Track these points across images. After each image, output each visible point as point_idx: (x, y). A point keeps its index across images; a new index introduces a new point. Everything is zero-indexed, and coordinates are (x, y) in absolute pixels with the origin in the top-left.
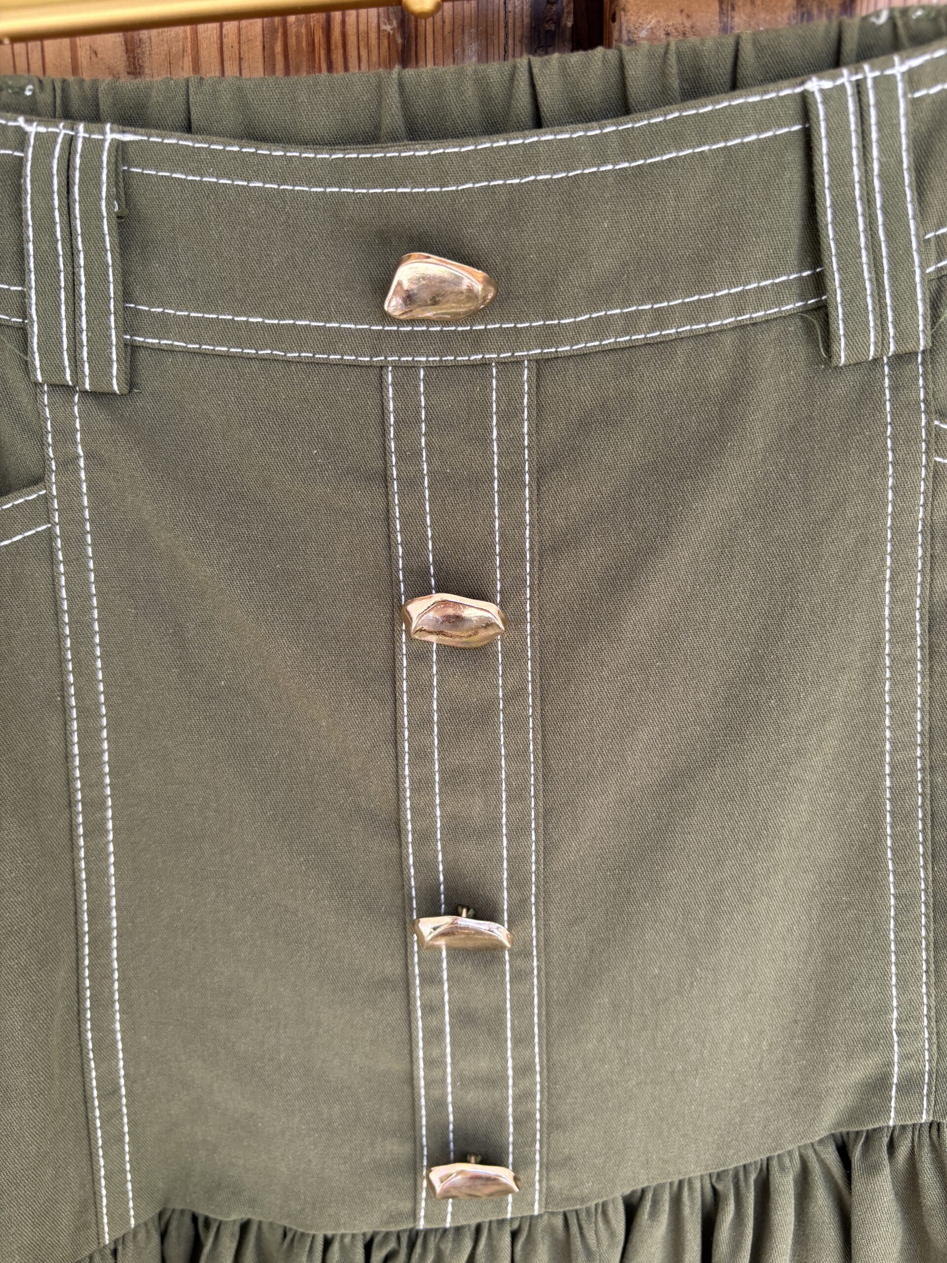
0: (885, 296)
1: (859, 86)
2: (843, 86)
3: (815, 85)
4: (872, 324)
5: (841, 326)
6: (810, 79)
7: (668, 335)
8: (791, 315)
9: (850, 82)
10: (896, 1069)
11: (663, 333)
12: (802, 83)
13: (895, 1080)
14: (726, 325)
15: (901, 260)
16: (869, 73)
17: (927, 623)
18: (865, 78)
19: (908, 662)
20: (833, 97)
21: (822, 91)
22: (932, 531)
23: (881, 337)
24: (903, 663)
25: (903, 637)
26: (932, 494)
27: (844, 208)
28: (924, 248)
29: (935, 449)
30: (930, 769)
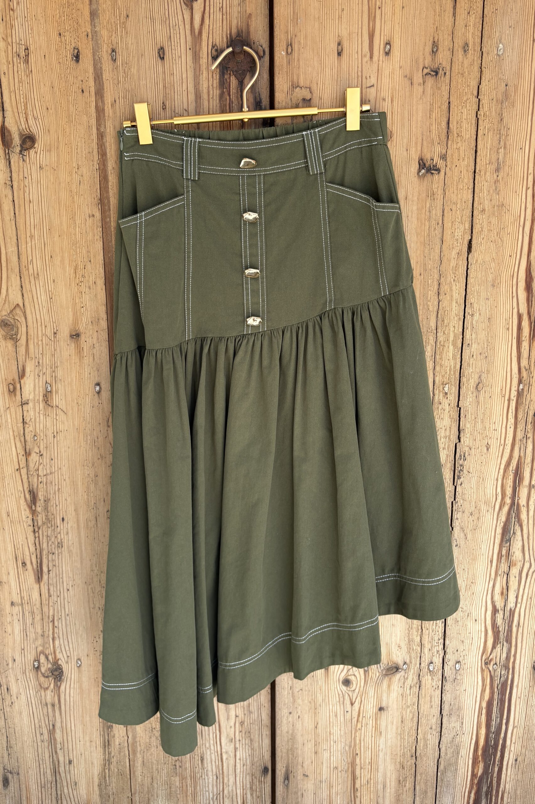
0: (317, 164)
1: (311, 133)
2: (308, 133)
3: (304, 133)
4: (315, 168)
5: (310, 169)
8: (303, 167)
10: (328, 299)
12: (302, 133)
13: (328, 301)
14: (293, 169)
15: (319, 158)
16: (312, 131)
20: (307, 135)
22: (328, 201)
23: (317, 171)
24: (325, 224)
25: (324, 219)
26: (327, 195)
27: (310, 151)
28: (322, 156)
29: (327, 188)
30: (331, 243)
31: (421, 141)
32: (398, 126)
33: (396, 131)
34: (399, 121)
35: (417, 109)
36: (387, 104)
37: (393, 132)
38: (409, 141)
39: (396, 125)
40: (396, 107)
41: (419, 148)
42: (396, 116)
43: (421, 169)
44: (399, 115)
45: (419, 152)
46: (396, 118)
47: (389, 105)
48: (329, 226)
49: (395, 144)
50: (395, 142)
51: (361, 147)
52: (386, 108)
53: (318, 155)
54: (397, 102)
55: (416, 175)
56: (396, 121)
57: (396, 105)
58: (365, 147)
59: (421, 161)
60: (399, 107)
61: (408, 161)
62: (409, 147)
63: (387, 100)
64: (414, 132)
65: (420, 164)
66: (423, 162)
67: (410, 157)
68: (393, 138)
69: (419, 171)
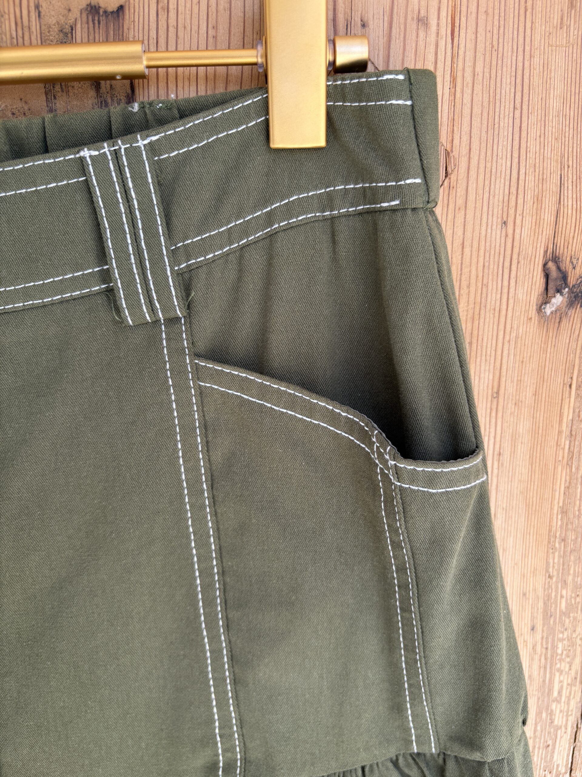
0: (149, 284)
1: (116, 154)
2: (105, 153)
3: (86, 153)
4: (143, 301)
5: (124, 302)
6: (83, 149)
7: (18, 306)
8: (98, 293)
9: (109, 151)
10: (221, 758)
11: (15, 305)
12: (78, 152)
13: (221, 764)
14: (55, 300)
15: (157, 261)
16: (122, 146)
17: (210, 483)
18: (120, 148)
19: (201, 507)
20: (98, 161)
21: (90, 156)
22: (205, 426)
23: (152, 310)
24: (198, 508)
25: (196, 492)
26: (202, 404)
27: (117, 228)
28: (173, 254)
29: (198, 377)
30: (223, 573)
31: (556, 189)
32: (475, 131)
33: (464, 151)
34: (477, 110)
35: (546, 66)
36: (432, 38)
37: (455, 153)
38: (513, 190)
39: (466, 128)
40: (470, 55)
41: (548, 217)
42: (468, 91)
43: (551, 291)
44: (478, 88)
45: (548, 232)
46: (467, 98)
47: (442, 43)
48: (215, 514)
49: (460, 202)
50: (461, 191)
51: (333, 219)
52: (431, 57)
53: (153, 245)
54: (471, 35)
55: (533, 312)
56: (467, 111)
57: (470, 46)
58: (348, 215)
59: (551, 265)
60: (480, 56)
61: (507, 264)
62: (512, 212)
63: (433, 22)
64: (531, 155)
65: (547, 276)
66: (559, 268)
67: (516, 250)
68: (453, 177)
69: (545, 299)
